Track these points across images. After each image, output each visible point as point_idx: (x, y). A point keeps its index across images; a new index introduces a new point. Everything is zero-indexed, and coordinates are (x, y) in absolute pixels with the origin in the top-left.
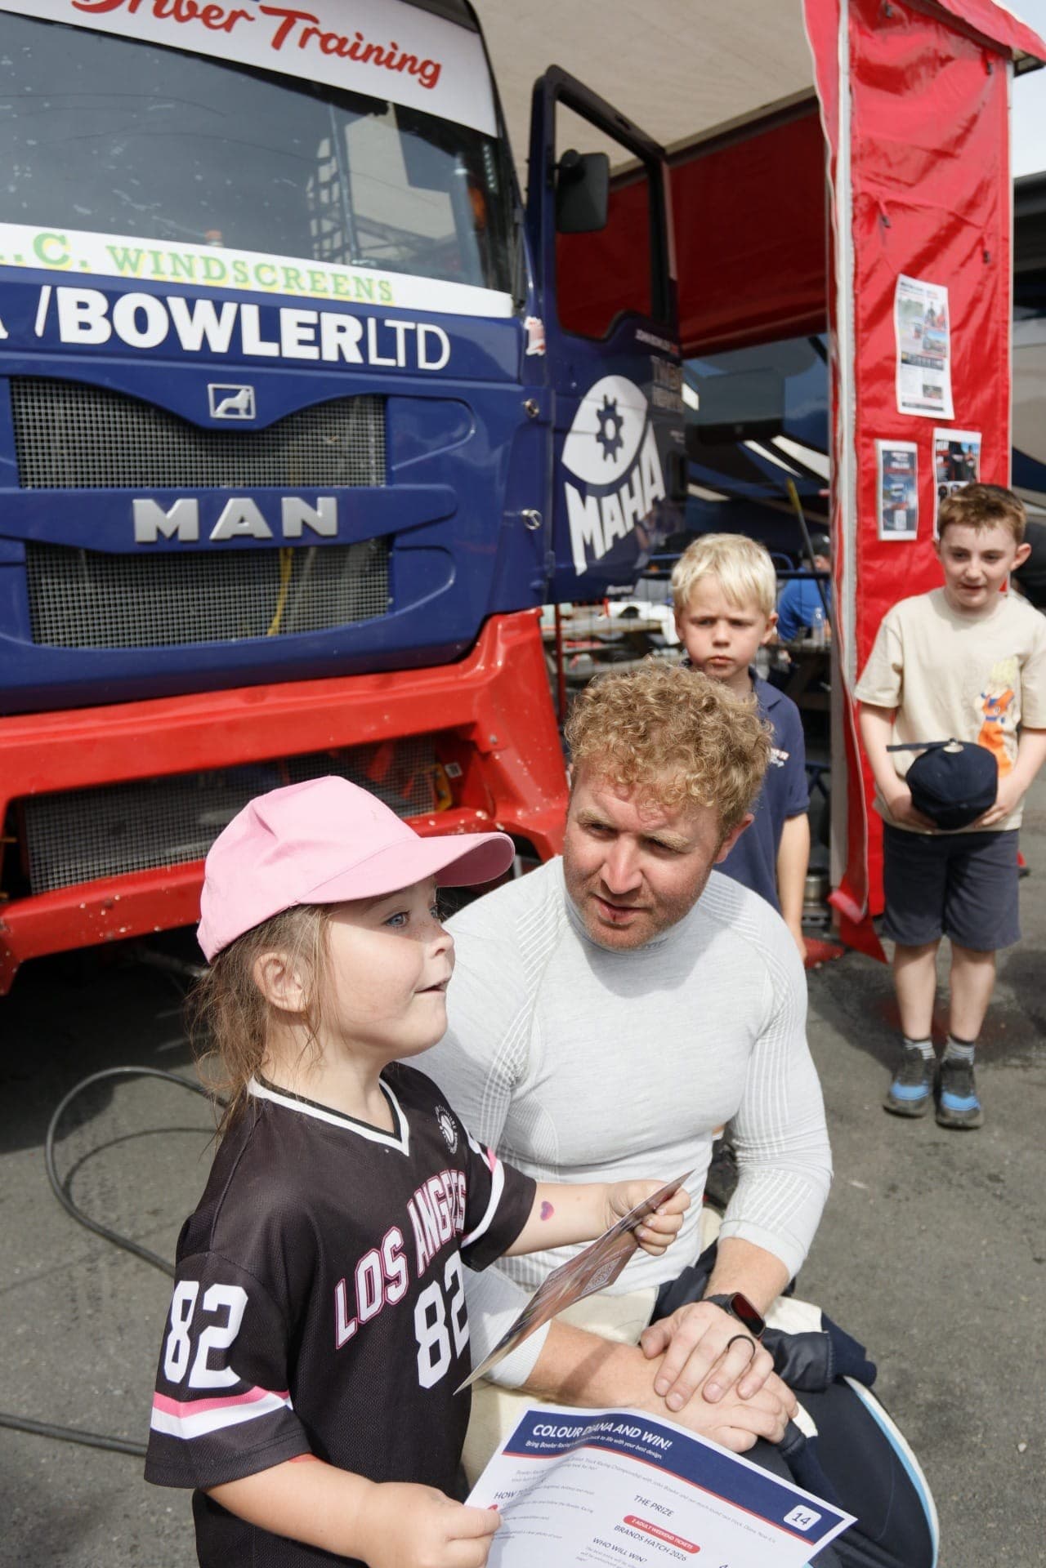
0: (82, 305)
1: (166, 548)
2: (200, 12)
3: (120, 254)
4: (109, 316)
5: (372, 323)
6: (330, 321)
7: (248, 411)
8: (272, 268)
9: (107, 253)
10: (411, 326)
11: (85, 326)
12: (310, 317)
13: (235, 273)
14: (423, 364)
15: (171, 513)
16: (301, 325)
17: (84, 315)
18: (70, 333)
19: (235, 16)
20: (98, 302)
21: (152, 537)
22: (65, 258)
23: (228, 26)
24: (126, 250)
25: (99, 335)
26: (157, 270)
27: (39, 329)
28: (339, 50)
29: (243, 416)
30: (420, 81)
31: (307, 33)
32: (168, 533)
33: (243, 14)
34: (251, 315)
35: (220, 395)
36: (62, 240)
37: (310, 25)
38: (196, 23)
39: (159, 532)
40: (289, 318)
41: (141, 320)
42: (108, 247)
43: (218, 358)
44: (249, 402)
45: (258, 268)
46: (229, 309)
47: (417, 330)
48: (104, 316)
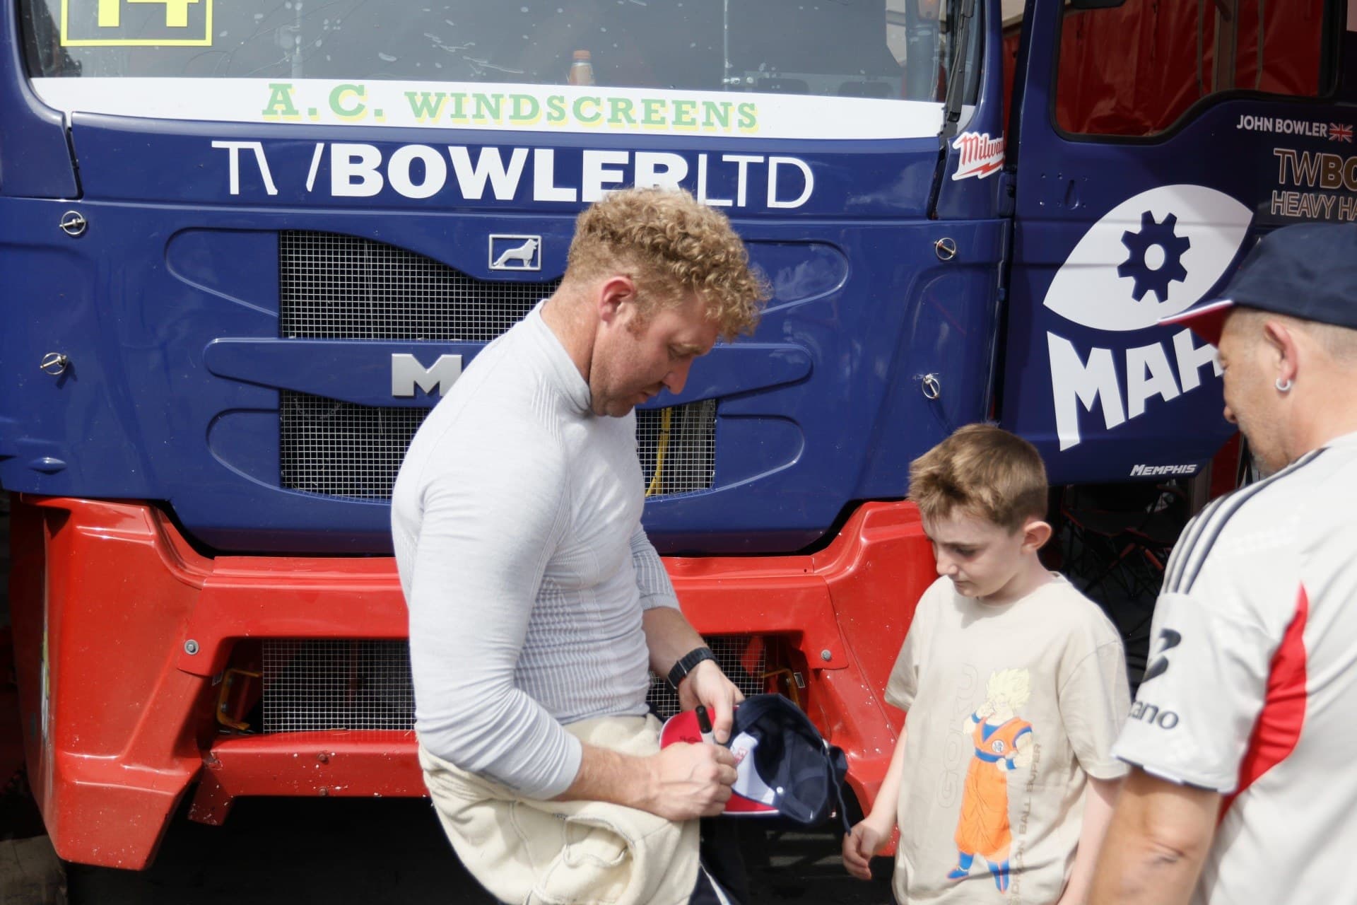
0: (356, 160)
3: (419, 100)
4: (383, 169)
5: (703, 160)
6: (645, 161)
7: (533, 261)
8: (597, 101)
9: (406, 100)
10: (759, 159)
11: (356, 180)
12: (622, 157)
14: (773, 203)
15: (429, 371)
16: (606, 166)
17: (356, 170)
18: (340, 187)
20: (372, 156)
21: (410, 392)
22: (360, 108)
24: (426, 96)
25: (372, 186)
26: (458, 114)
27: (310, 185)
29: (527, 267)
32: (427, 388)
34: (545, 161)
35: (501, 246)
36: (360, 91)
39: (416, 386)
40: (592, 161)
41: (417, 171)
42: (406, 94)
43: (504, 206)
44: (535, 252)
45: (577, 104)
46: (519, 156)
47: (766, 164)
48: (378, 169)
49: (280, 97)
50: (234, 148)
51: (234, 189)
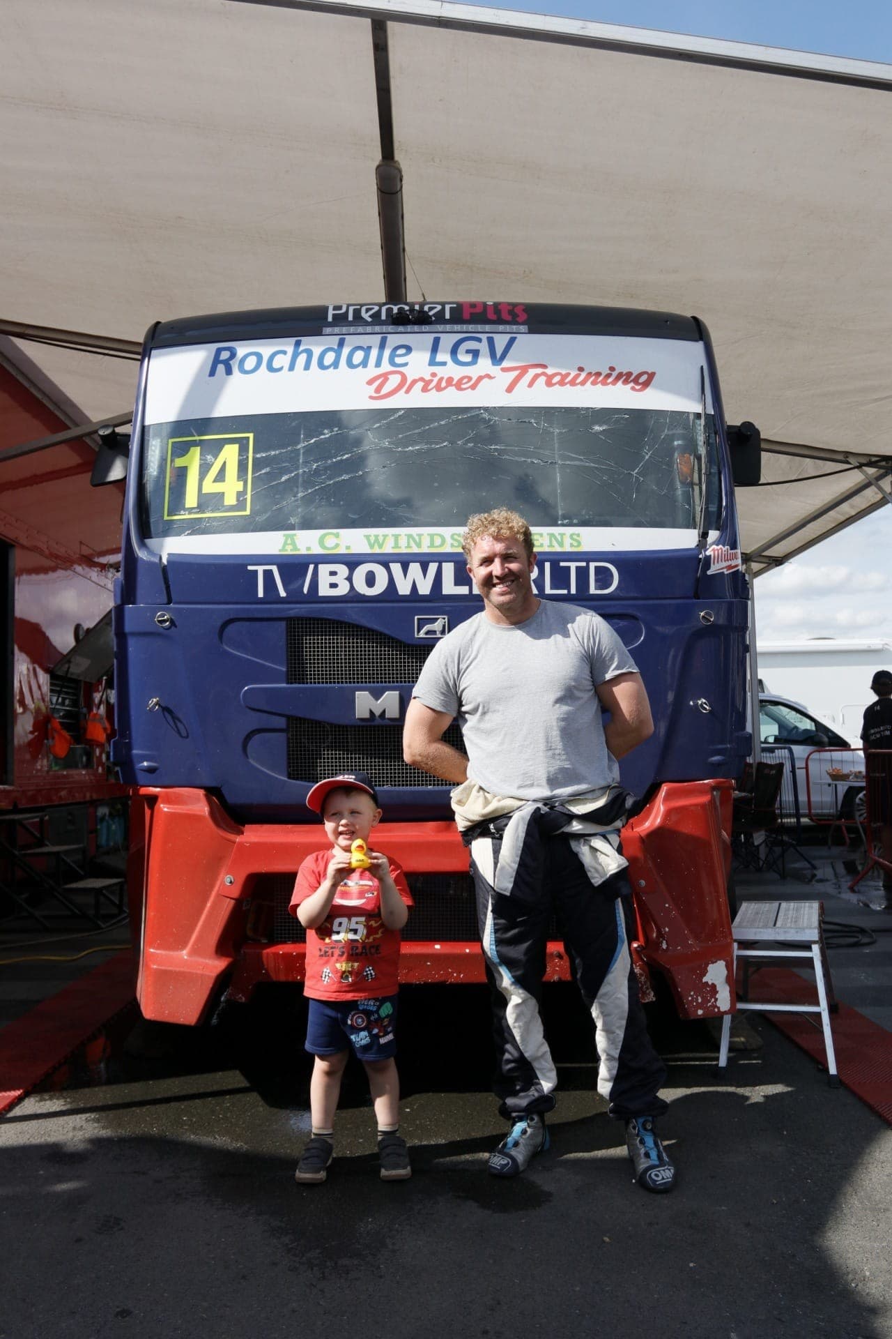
0: (333, 573)
1: (378, 722)
2: (454, 382)
3: (372, 540)
4: (349, 579)
5: (548, 566)
7: (442, 632)
9: (365, 539)
10: (584, 564)
11: (333, 586)
13: (452, 541)
14: (593, 590)
15: (379, 701)
18: (324, 591)
19: (480, 379)
20: (343, 570)
21: (367, 715)
22: (337, 545)
23: (473, 387)
24: (377, 536)
25: (343, 590)
26: (396, 546)
27: (305, 590)
28: (562, 383)
29: (439, 635)
30: (633, 389)
31: (536, 376)
32: (377, 713)
33: (488, 376)
34: (449, 569)
35: (422, 623)
36: (337, 536)
37: (539, 371)
38: (452, 389)
39: (371, 712)
41: (370, 580)
42: (365, 536)
43: (424, 599)
44: (444, 626)
46: (433, 567)
47: (588, 566)
48: (346, 579)
49: (289, 542)
50: (260, 569)
51: (261, 594)
